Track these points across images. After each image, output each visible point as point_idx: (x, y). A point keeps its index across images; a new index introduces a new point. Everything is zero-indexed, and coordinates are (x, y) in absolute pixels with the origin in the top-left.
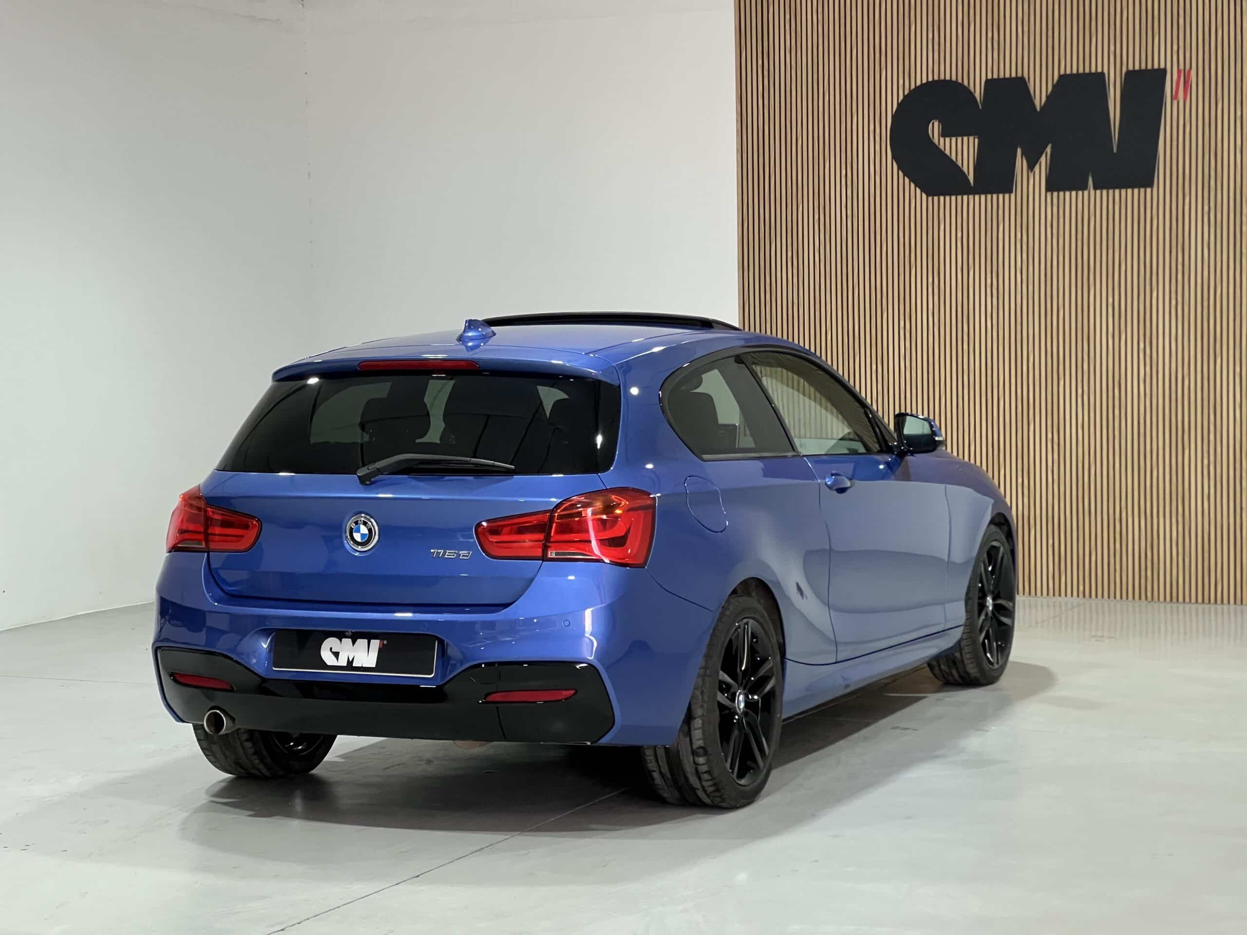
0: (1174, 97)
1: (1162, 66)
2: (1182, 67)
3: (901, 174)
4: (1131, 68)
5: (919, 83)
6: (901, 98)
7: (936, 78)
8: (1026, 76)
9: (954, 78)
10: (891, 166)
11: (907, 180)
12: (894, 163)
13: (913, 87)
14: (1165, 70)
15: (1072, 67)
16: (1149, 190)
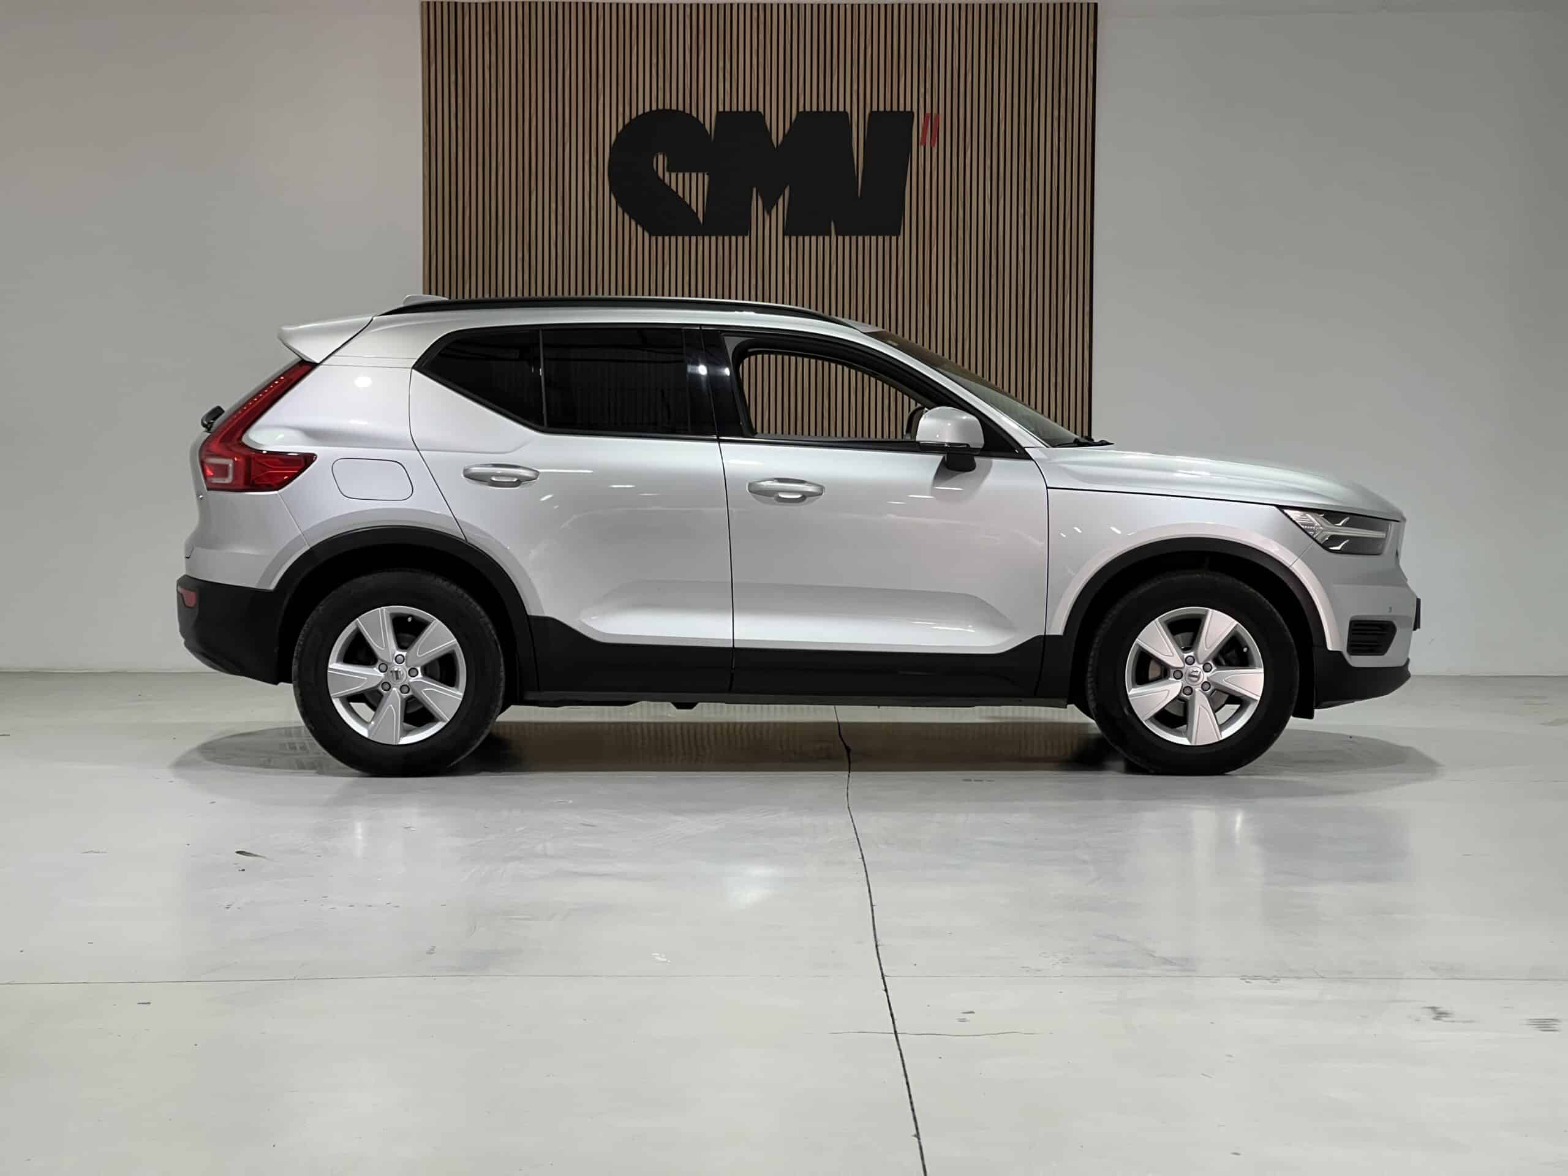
0: (921, 142)
1: (908, 109)
2: (928, 111)
3: (620, 210)
4: (875, 109)
5: (641, 112)
6: (621, 127)
7: (661, 107)
8: (761, 110)
9: (681, 108)
10: (609, 201)
11: (627, 217)
12: (613, 197)
13: (634, 115)
14: (912, 112)
15: (811, 105)
16: (894, 238)
